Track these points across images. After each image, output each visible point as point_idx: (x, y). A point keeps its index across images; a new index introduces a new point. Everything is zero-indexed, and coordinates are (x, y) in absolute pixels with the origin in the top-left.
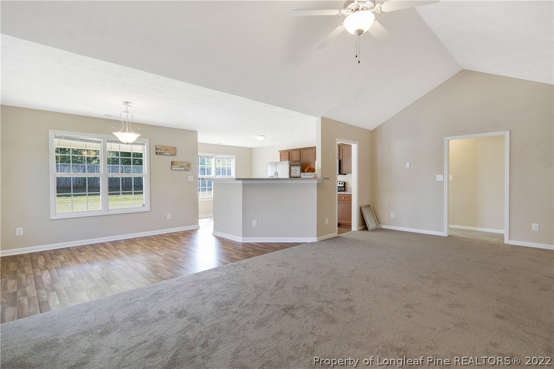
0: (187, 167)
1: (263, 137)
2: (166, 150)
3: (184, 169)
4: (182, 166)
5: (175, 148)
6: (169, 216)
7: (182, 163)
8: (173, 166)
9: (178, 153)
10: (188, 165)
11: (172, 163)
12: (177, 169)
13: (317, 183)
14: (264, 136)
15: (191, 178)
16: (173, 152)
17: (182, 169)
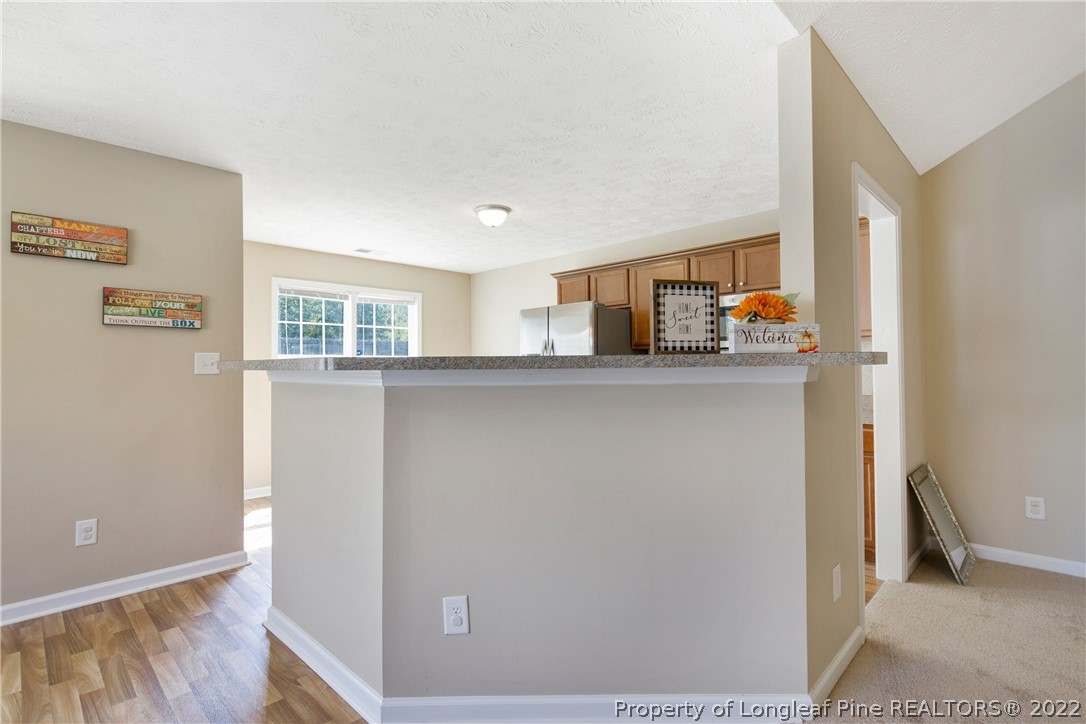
0: (191, 315)
1: (503, 214)
2: (72, 236)
3: (169, 322)
4: (160, 312)
5: (126, 235)
6: (85, 531)
7: (163, 296)
8: (109, 309)
9: (140, 254)
10: (191, 306)
11: (109, 296)
12: (130, 320)
13: (807, 386)
14: (507, 210)
15: (206, 362)
16: (117, 247)
17: (158, 322)
